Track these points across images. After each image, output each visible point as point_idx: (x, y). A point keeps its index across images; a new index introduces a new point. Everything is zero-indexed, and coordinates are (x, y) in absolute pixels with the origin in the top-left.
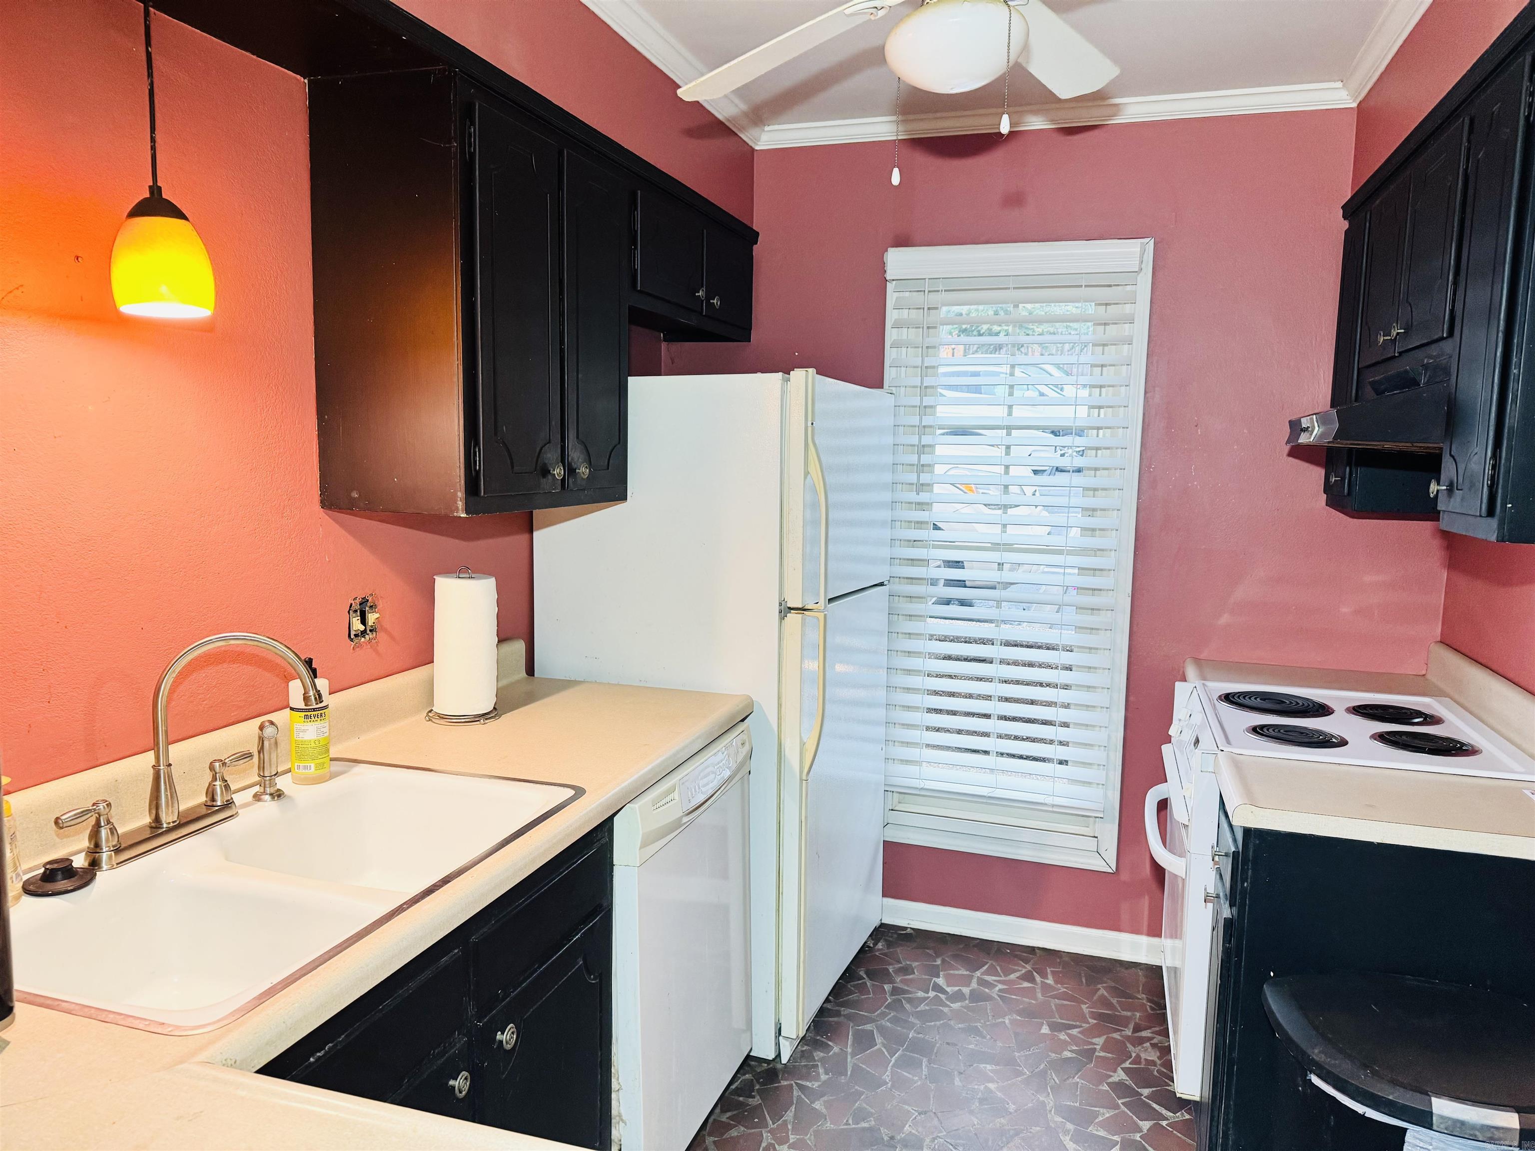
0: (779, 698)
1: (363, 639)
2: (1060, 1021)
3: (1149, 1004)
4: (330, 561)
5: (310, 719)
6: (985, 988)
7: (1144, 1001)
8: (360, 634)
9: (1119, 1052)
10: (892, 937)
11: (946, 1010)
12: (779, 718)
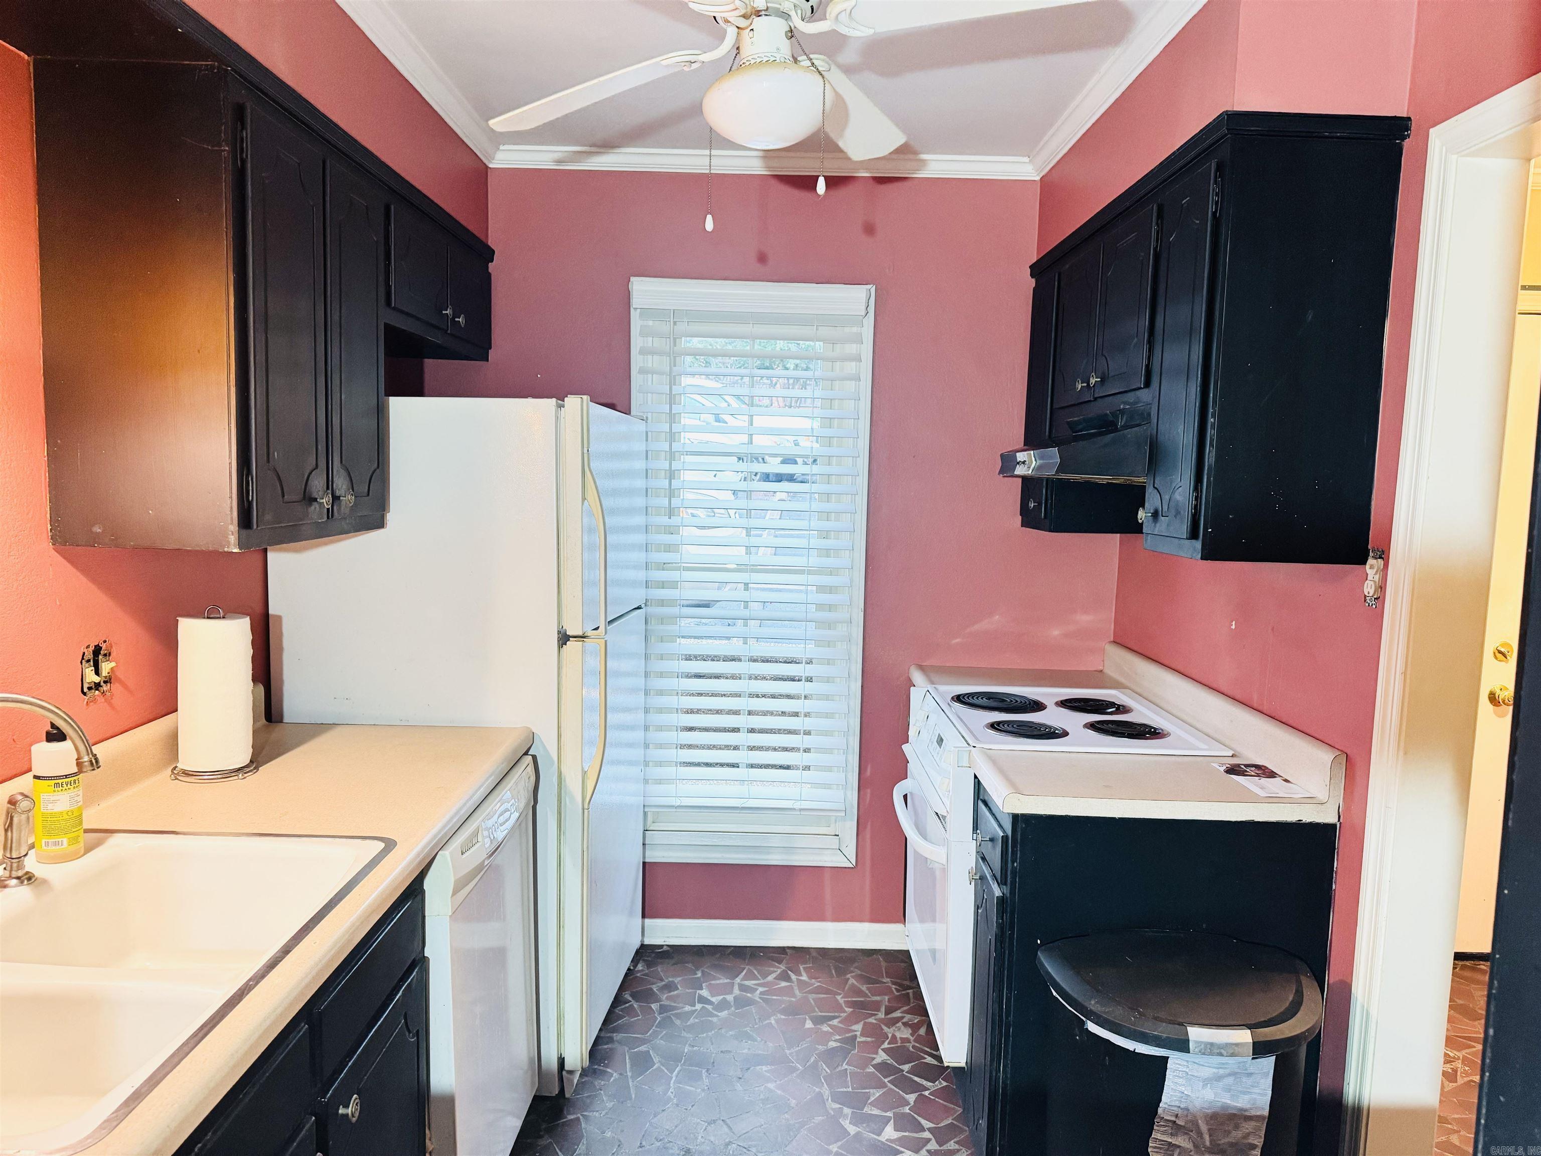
0: (559, 727)
1: (97, 692)
2: (820, 1014)
3: (894, 986)
4: (60, 605)
5: (61, 788)
6: (747, 993)
7: (890, 984)
8: (93, 687)
9: (876, 1034)
10: (650, 956)
11: (715, 1019)
12: (559, 749)
